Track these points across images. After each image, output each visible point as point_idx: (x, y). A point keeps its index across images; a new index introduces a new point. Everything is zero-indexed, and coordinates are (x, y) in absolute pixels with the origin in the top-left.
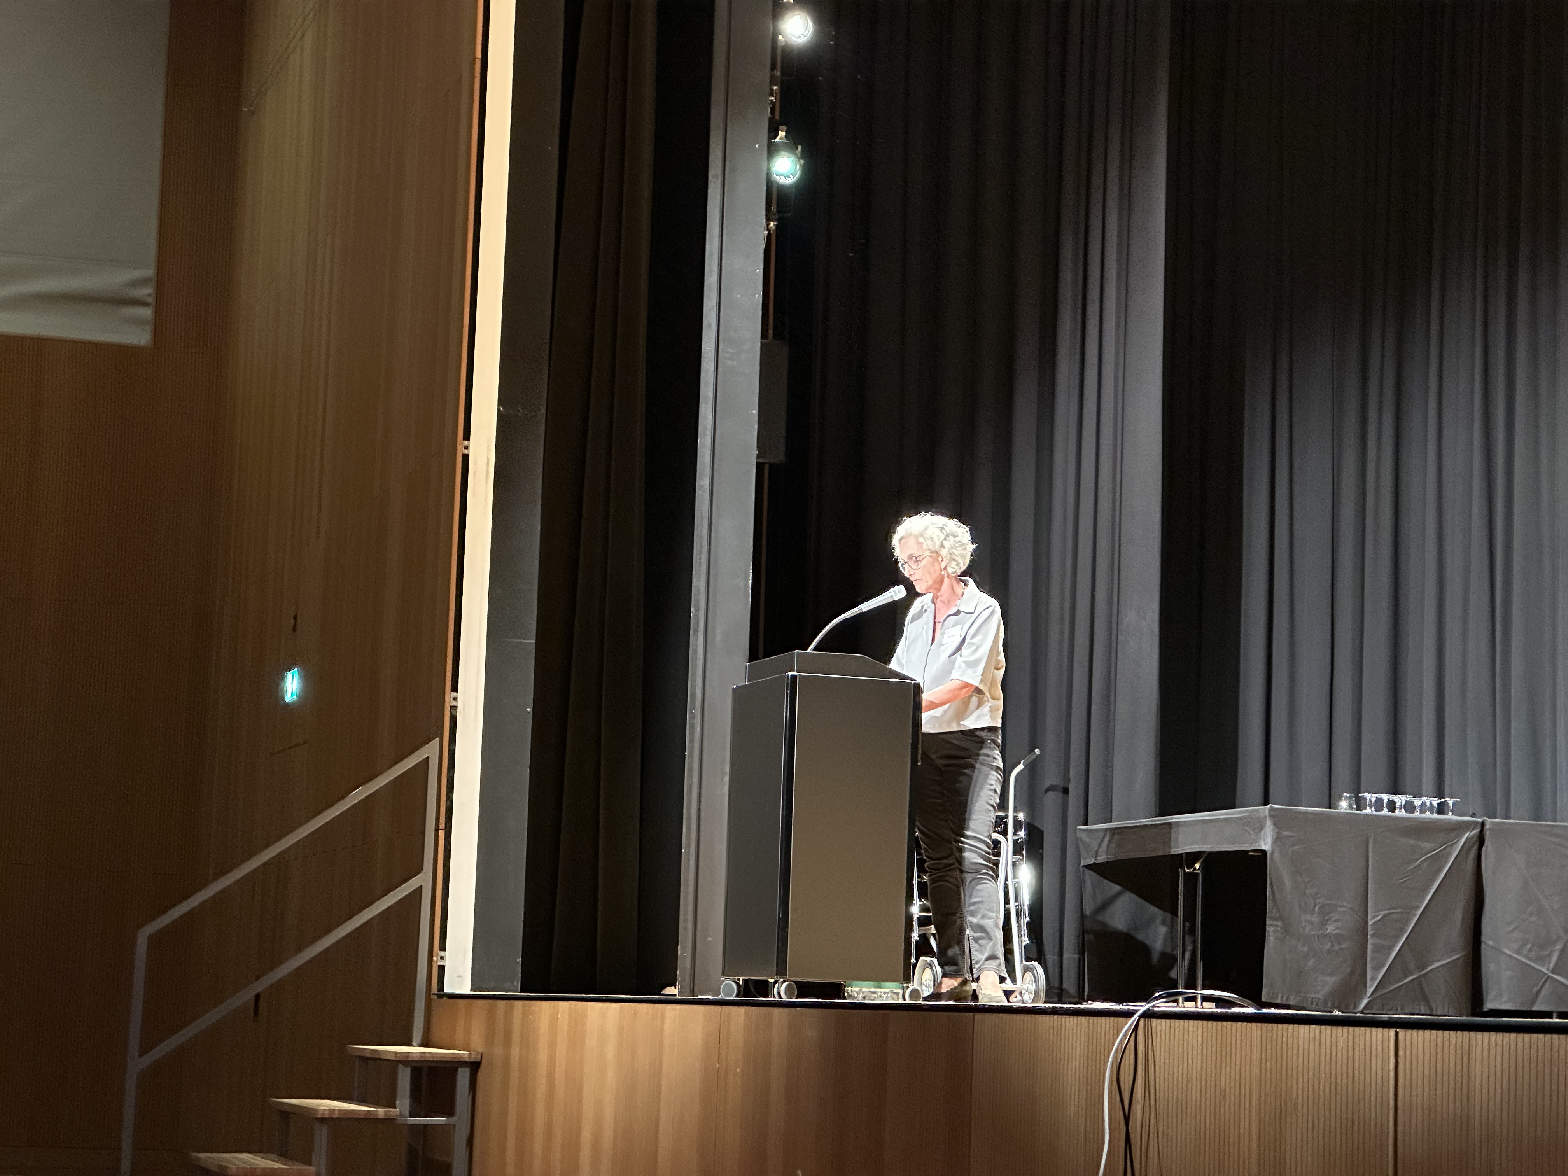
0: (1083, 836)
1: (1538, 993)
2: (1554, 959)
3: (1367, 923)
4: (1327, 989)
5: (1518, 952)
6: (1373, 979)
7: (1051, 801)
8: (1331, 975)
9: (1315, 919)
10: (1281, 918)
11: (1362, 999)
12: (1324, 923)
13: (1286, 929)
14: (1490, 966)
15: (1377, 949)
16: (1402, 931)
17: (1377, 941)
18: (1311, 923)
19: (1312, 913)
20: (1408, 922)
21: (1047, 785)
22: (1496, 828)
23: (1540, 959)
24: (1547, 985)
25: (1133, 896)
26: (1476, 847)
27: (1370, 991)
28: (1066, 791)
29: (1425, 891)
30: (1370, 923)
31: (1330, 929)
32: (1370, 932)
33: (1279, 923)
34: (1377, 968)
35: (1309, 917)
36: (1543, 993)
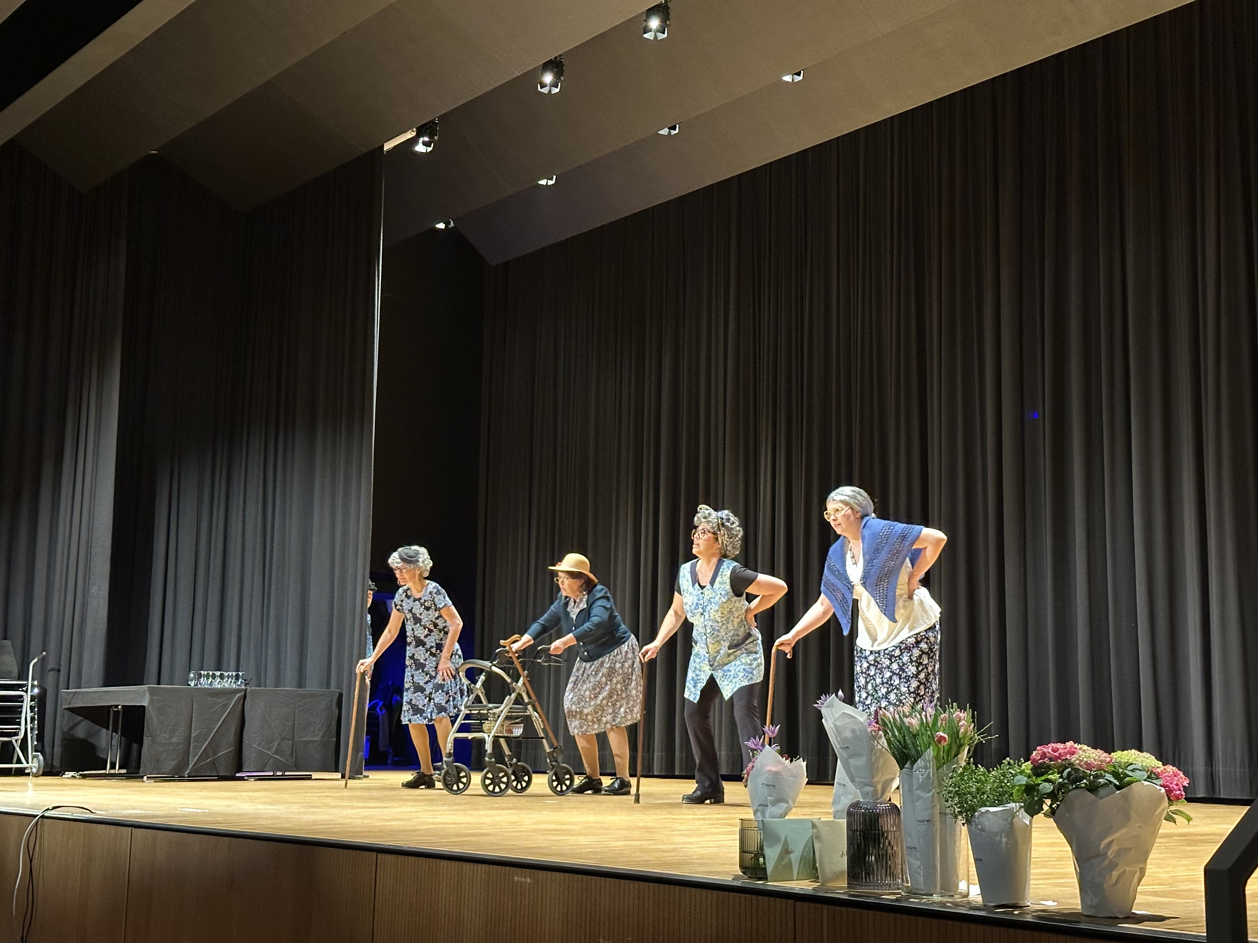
0: (64, 695)
1: (267, 763)
2: (274, 749)
3: (190, 736)
4: (171, 767)
5: (259, 745)
6: (192, 761)
7: (51, 676)
8: (174, 760)
9: (167, 736)
10: (151, 736)
11: (186, 771)
12: (171, 737)
13: (153, 741)
14: (246, 753)
15: (195, 748)
16: (207, 739)
17: (196, 744)
18: (165, 738)
19: (166, 732)
20: (210, 735)
21: (49, 668)
22: (251, 691)
23: (268, 749)
24: (271, 760)
25: (88, 722)
26: (242, 701)
27: (191, 767)
28: (59, 671)
29: (218, 721)
30: (193, 735)
31: (174, 740)
32: (192, 740)
33: (150, 738)
34: (194, 756)
35: (163, 735)
36: (269, 763)
